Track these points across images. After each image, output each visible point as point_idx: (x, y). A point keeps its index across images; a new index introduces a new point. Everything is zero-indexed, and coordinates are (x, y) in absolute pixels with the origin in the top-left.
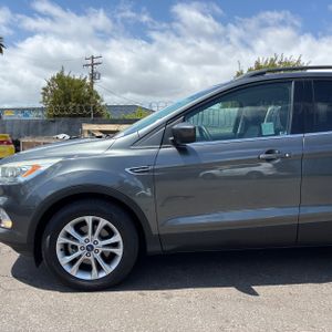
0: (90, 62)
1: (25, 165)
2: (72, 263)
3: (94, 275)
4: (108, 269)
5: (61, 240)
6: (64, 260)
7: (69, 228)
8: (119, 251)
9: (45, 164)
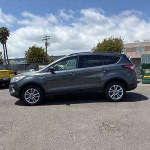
0: (45, 38)
1: (17, 78)
2: (28, 99)
3: (33, 102)
4: (36, 101)
5: (26, 94)
6: (26, 99)
7: (27, 91)
8: (39, 97)
9: (22, 77)
